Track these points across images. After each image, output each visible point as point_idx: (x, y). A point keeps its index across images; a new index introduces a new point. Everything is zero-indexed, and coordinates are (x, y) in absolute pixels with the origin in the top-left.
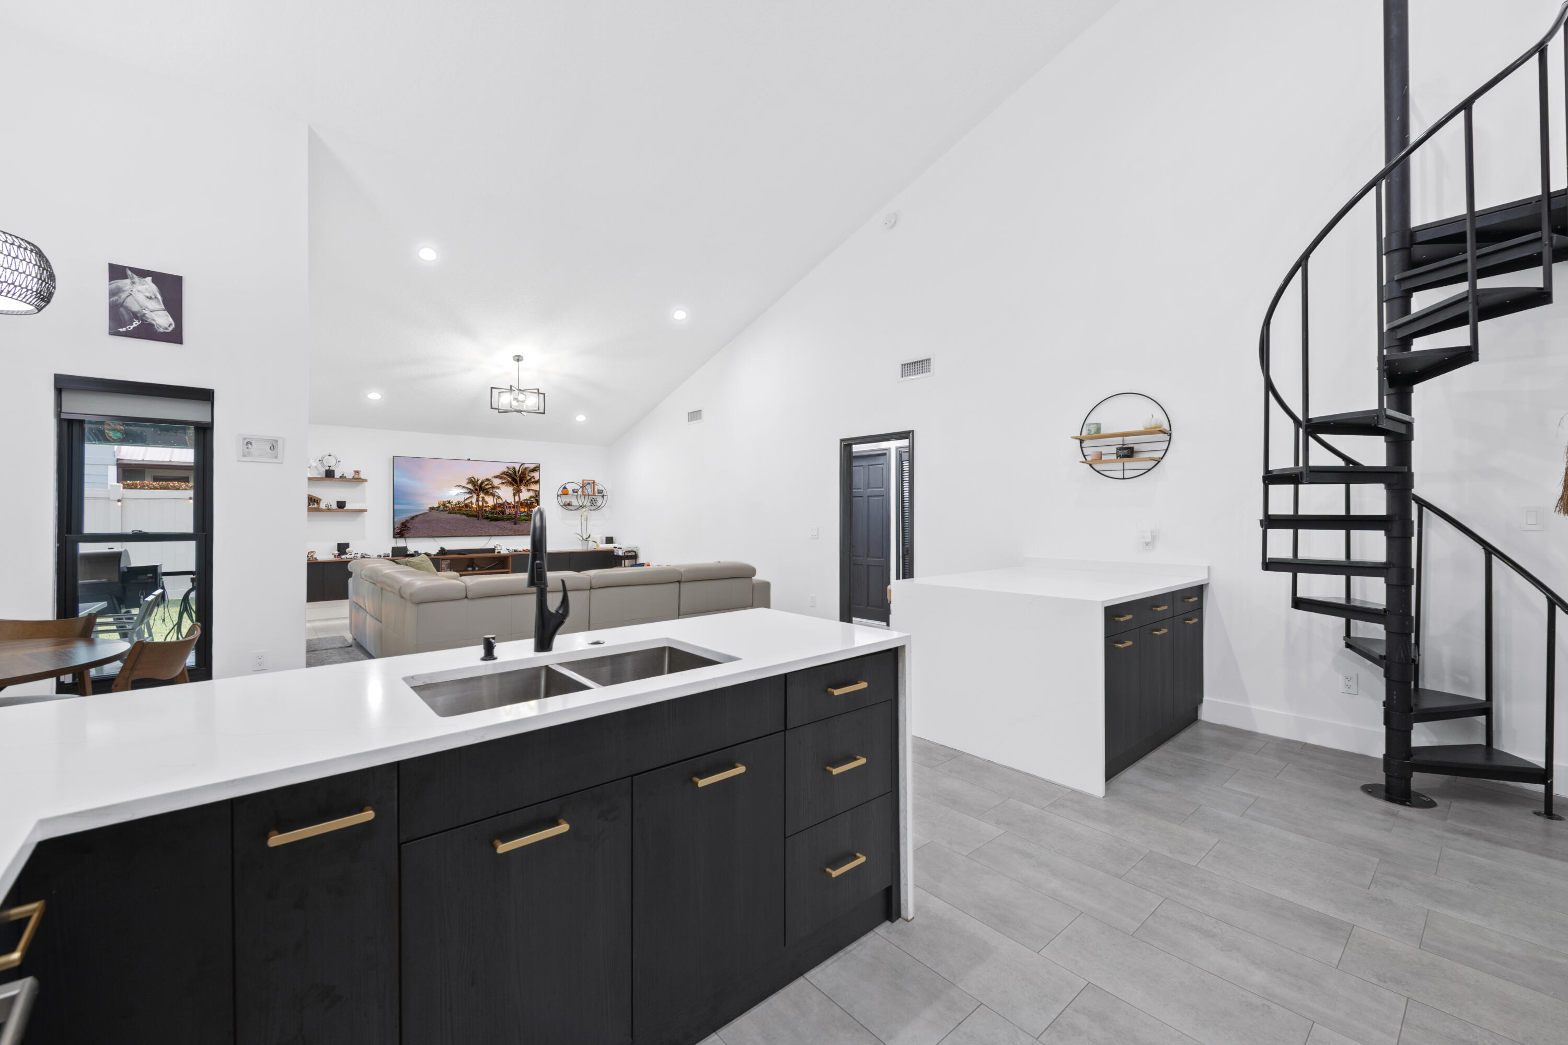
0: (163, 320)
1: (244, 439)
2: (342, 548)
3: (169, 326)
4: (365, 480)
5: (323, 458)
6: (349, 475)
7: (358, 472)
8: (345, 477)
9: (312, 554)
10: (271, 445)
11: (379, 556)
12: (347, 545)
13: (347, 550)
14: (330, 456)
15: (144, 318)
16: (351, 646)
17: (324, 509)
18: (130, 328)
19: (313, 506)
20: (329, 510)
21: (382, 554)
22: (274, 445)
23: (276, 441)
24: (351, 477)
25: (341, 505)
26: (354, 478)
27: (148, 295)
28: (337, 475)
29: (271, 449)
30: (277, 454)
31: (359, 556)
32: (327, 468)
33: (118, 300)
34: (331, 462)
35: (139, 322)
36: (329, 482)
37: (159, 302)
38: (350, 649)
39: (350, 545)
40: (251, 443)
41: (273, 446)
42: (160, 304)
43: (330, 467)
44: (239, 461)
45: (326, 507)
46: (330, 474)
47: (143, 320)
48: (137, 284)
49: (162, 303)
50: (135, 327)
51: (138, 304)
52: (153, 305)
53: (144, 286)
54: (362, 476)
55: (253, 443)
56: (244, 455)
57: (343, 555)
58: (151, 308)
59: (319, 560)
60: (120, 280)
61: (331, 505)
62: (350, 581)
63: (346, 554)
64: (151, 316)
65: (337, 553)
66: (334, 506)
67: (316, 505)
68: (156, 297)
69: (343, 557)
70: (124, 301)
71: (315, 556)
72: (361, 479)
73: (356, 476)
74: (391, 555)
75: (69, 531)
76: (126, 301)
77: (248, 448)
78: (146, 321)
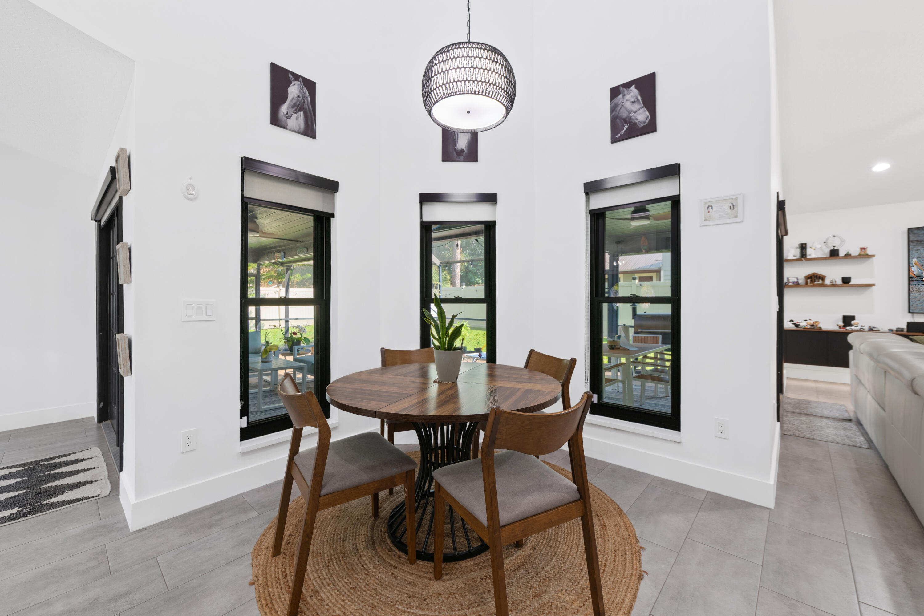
0: (642, 116)
1: (705, 203)
2: (848, 320)
3: (647, 119)
4: (873, 256)
5: (827, 240)
6: (855, 252)
7: (864, 249)
8: (850, 255)
9: (817, 324)
10: (730, 205)
11: (891, 330)
12: (853, 318)
13: (853, 322)
14: (834, 237)
15: (631, 121)
16: (850, 420)
17: (829, 285)
18: (622, 132)
19: (818, 283)
20: (833, 285)
21: (894, 328)
22: (734, 204)
23: (736, 199)
24: (857, 254)
25: (846, 281)
26: (860, 255)
27: (633, 100)
28: (842, 254)
29: (730, 208)
30: (737, 214)
31: (866, 328)
32: (832, 248)
33: (615, 114)
34: (836, 243)
35: (627, 125)
36: (834, 261)
37: (640, 102)
38: (849, 424)
39: (856, 318)
40: (712, 207)
41: (733, 206)
42: (641, 104)
43: (834, 247)
44: (701, 226)
45: (831, 282)
46: (834, 253)
47: (630, 123)
48: (626, 95)
49: (641, 102)
50: (625, 130)
51: (627, 110)
52: (636, 107)
53: (630, 95)
54: (869, 252)
55: (712, 205)
56: (705, 220)
57: (848, 326)
58: (634, 109)
59: (823, 329)
60: (615, 98)
61: (835, 281)
62: (851, 353)
63: (852, 325)
64: (635, 117)
65: (841, 324)
66: (839, 282)
67: (821, 282)
68: (638, 100)
69: (848, 328)
70: (618, 113)
71: (818, 326)
72: (867, 255)
73: (862, 253)
74: (905, 330)
75: (597, 295)
76: (620, 112)
77: (709, 212)
78: (632, 122)
